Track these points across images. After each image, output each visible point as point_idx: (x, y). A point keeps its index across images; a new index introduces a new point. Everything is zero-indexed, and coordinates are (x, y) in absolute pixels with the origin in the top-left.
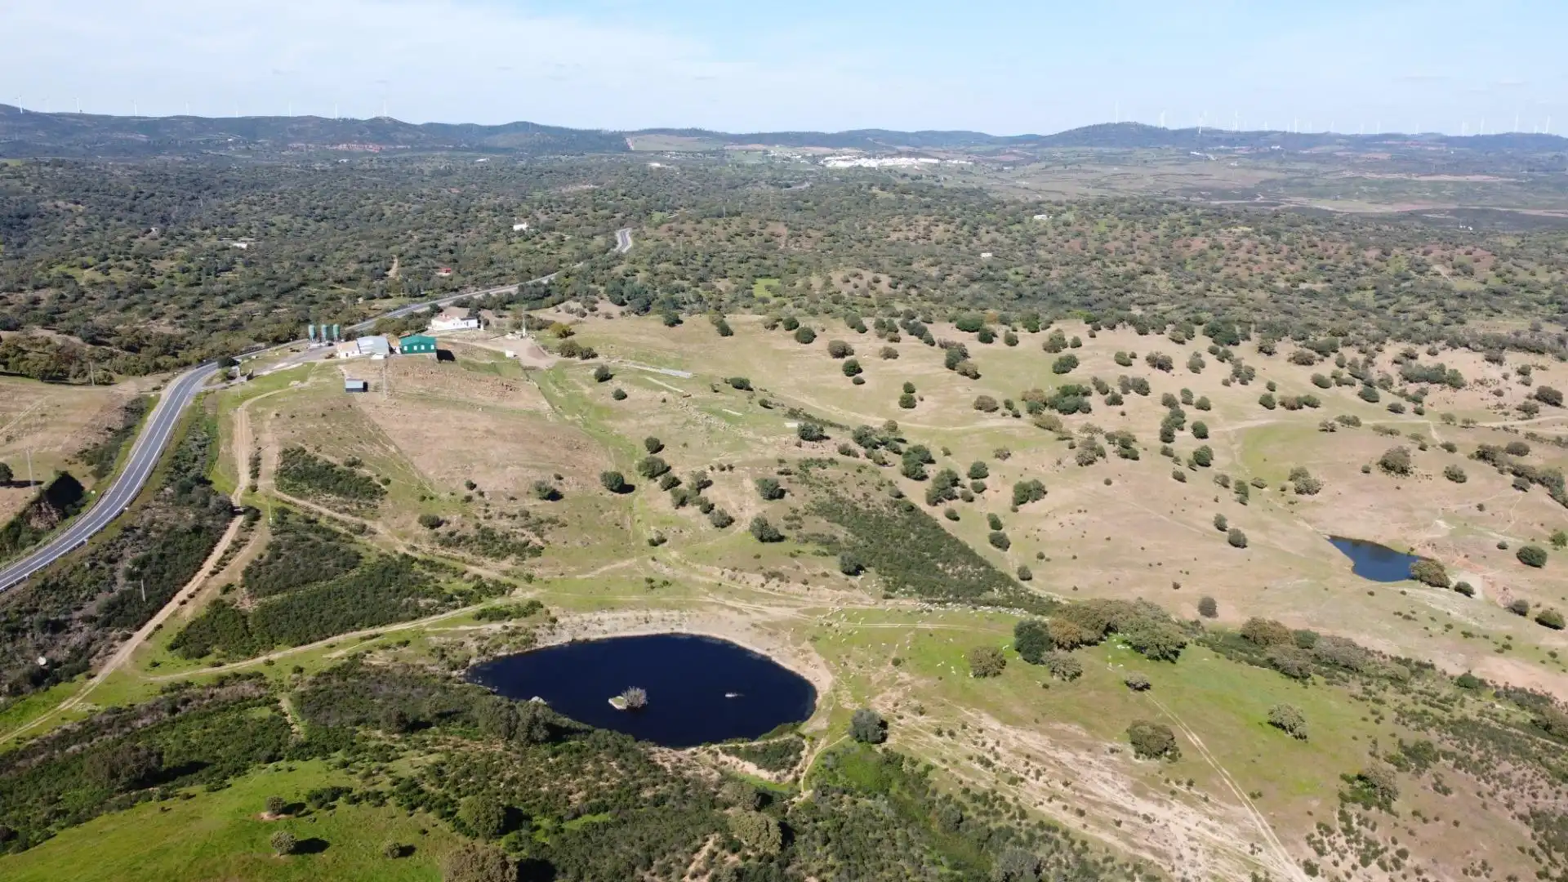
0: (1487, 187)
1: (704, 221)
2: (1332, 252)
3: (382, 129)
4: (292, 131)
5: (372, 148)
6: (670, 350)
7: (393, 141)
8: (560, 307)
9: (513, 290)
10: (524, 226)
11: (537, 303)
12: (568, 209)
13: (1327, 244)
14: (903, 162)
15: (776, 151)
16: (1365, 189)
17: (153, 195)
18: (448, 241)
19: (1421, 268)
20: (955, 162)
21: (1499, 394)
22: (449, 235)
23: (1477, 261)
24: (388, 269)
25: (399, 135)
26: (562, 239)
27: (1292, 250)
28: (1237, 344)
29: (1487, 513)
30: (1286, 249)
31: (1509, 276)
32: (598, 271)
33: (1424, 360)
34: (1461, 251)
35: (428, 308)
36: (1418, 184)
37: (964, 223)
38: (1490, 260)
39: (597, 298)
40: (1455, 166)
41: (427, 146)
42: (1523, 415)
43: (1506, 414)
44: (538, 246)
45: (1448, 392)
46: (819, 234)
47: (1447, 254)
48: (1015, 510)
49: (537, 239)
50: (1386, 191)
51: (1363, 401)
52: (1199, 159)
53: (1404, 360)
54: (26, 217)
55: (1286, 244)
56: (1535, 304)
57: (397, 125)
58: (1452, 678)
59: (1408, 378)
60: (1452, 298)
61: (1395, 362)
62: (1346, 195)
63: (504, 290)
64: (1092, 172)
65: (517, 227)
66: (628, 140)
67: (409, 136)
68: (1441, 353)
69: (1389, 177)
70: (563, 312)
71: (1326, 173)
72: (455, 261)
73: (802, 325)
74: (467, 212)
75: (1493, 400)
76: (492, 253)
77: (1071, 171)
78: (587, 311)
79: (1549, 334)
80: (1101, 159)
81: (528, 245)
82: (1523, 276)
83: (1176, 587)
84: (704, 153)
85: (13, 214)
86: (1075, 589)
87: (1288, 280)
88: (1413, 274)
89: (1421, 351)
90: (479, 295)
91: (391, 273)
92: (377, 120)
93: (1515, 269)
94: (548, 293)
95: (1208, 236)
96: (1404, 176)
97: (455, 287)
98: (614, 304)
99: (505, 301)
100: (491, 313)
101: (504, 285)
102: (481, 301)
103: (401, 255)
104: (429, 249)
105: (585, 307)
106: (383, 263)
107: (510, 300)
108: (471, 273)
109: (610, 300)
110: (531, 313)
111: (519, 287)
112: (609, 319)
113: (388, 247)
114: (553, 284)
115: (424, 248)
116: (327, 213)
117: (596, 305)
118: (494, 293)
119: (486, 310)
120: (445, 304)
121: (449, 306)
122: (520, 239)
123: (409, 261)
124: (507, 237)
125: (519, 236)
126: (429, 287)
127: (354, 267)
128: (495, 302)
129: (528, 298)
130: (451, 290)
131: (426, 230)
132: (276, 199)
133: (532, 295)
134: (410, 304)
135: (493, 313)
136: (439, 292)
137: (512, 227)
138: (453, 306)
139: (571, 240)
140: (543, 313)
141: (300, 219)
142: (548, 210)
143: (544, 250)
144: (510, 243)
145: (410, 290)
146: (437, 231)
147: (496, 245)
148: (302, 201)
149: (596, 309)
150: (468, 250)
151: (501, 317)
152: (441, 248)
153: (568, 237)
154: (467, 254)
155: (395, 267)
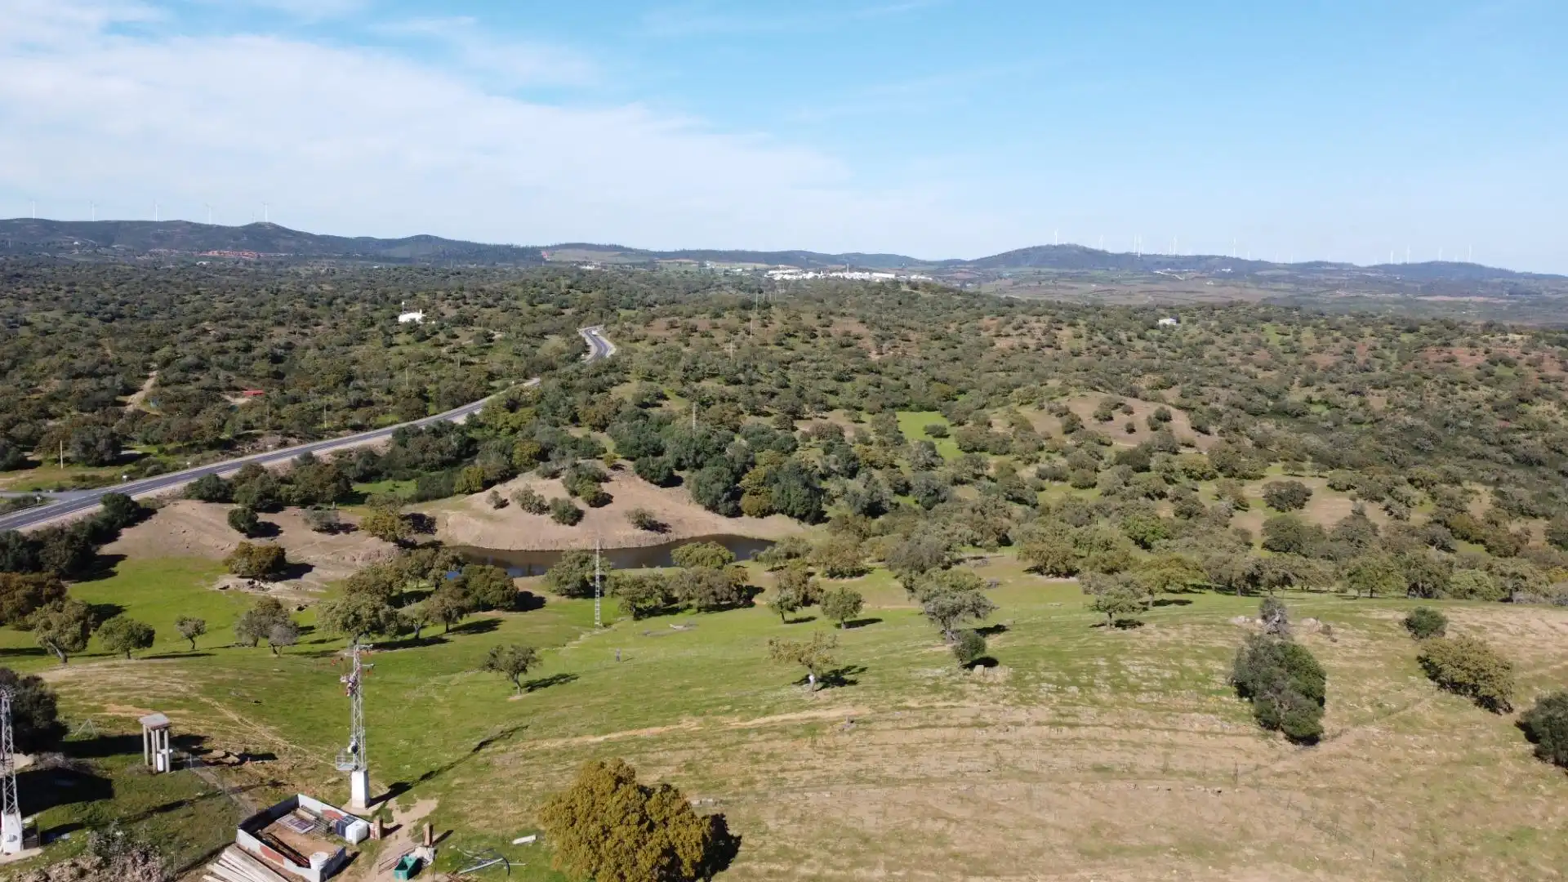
1: (726, 314)
3: (262, 236)
4: (157, 236)
5: (249, 255)
7: (273, 249)
8: (504, 490)
9: (379, 441)
10: (418, 316)
11: (439, 479)
12: (490, 301)
18: (276, 341)
22: (277, 330)
24: (130, 391)
26: (489, 338)
35: (100, 507)
39: (602, 466)
41: (314, 254)
44: (444, 350)
49: (442, 337)
57: (279, 231)
63: (355, 443)
65: (404, 318)
66: (543, 253)
67: (293, 243)
70: (514, 507)
72: (279, 375)
74: (330, 304)
76: (355, 362)
78: (580, 503)
81: (424, 348)
90: (278, 460)
91: (134, 401)
92: (257, 225)
94: (469, 450)
97: (225, 436)
98: (647, 483)
99: (350, 473)
100: (300, 522)
101: (357, 428)
102: (283, 481)
103: (167, 363)
104: (233, 353)
105: (574, 493)
106: (119, 378)
107: (373, 468)
108: (295, 400)
109: (639, 472)
110: (426, 510)
111: (396, 434)
112: (645, 528)
113: (153, 350)
114: (481, 426)
115: (224, 352)
116: (125, 310)
117: (606, 487)
118: (324, 451)
119: (291, 510)
120: (165, 490)
121: (175, 498)
122: (410, 338)
123: (177, 375)
124: (386, 334)
125: (409, 333)
126: (155, 435)
127: (55, 384)
128: (317, 482)
129: (415, 466)
130: (211, 446)
131: (234, 321)
132: (61, 294)
133: (428, 456)
134: (60, 489)
135: (307, 521)
136: (178, 451)
137: (396, 317)
138: (188, 497)
139: (505, 339)
140: (455, 508)
141: (76, 317)
142: (460, 302)
143: (452, 357)
144: (391, 345)
145: (87, 447)
146: (257, 324)
147: (364, 348)
149: (607, 499)
150: (309, 357)
151: (332, 530)
152: (255, 352)
153: (498, 335)
154: (304, 363)
155: (148, 385)
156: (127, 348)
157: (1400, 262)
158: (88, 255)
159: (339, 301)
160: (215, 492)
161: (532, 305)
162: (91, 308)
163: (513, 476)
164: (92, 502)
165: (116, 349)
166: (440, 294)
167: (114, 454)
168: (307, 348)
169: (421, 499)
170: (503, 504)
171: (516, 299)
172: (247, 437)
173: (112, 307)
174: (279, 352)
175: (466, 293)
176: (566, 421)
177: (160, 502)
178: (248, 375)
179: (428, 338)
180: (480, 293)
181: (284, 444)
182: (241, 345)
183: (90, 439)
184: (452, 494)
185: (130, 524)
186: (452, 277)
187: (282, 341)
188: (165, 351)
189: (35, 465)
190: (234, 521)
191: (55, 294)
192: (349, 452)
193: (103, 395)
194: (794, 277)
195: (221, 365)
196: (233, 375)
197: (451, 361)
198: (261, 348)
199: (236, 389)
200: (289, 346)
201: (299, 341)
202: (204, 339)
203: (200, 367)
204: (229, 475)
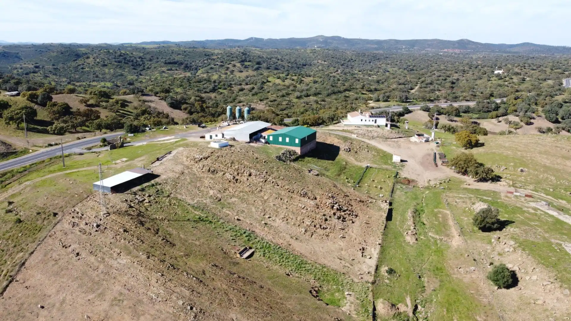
3: (463, 44)
4: (428, 44)
8: (500, 119)
9: (472, 104)
10: (501, 72)
11: (485, 115)
12: (535, 68)
17: (355, 60)
18: (454, 78)
22: (455, 75)
25: (469, 46)
26: (524, 80)
32: (542, 97)
39: (534, 115)
41: (481, 50)
44: (506, 83)
49: (507, 79)
54: (305, 65)
57: (469, 42)
63: (465, 104)
65: (496, 72)
67: (474, 46)
70: (503, 123)
72: (452, 87)
74: (476, 68)
78: (523, 124)
81: (501, 82)
85: (301, 64)
91: (413, 91)
92: (462, 40)
94: (497, 108)
97: (432, 99)
98: (548, 122)
99: (461, 110)
100: (445, 117)
101: (467, 100)
102: (442, 109)
103: (423, 82)
104: (441, 81)
105: (522, 121)
106: (410, 85)
107: (467, 111)
108: (454, 93)
109: (546, 118)
110: (478, 121)
111: (477, 103)
112: (541, 132)
113: (420, 79)
114: (505, 103)
115: (438, 80)
116: (415, 68)
117: (532, 121)
118: (456, 105)
119: (443, 115)
120: (416, 108)
121: (418, 110)
122: (496, 79)
123: (425, 86)
124: (489, 77)
125: (496, 77)
126: (415, 97)
127: (394, 86)
128: (451, 110)
129: (480, 111)
130: (428, 100)
131: (444, 71)
132: (398, 63)
133: (484, 109)
134: (394, 106)
135: (446, 118)
136: (420, 101)
137: (493, 72)
138: (420, 110)
139: (530, 80)
140: (487, 122)
141: (401, 70)
142: (523, 68)
143: (509, 85)
144: (489, 80)
145: (400, 98)
146: (450, 72)
147: (480, 81)
148: (409, 64)
149: (531, 124)
150: (463, 83)
151: (452, 121)
152: (447, 81)
153: (528, 79)
154: (461, 85)
155: (417, 88)
156: (413, 78)
158: (407, 51)
159: (479, 67)
160: (427, 110)
161: (552, 70)
162: (405, 67)
163: (506, 115)
164: (401, 108)
165: (410, 78)
166: (516, 65)
167: (406, 100)
168: (463, 80)
169: (478, 118)
170: (500, 122)
171: (546, 67)
172: (438, 99)
173: (411, 67)
174: (454, 81)
176: (534, 104)
177: (414, 110)
178: (444, 87)
179: (502, 79)
180: (531, 65)
181: (446, 102)
182: (444, 78)
183: (401, 96)
184: (487, 118)
185: (407, 113)
186: (530, 59)
187: (456, 78)
188: (423, 79)
189: (389, 101)
190: (429, 116)
192: (463, 106)
193: (405, 89)
195: (437, 84)
196: (439, 87)
197: (508, 86)
198: (449, 79)
199: (440, 90)
200: (458, 80)
201: (461, 78)
202: (434, 76)
203: (431, 84)
204: (431, 107)
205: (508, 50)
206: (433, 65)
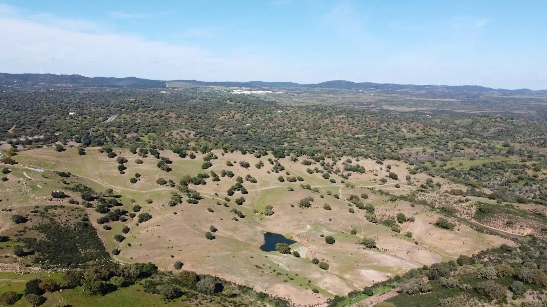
0: (450, 102)
1: (146, 112)
2: (371, 124)
3: (75, 79)
4: (41, 79)
5: (70, 85)
6: (52, 161)
7: (79, 83)
8: (54, 143)
9: (41, 137)
10: (73, 113)
11: (47, 142)
13: (371, 122)
14: (260, 92)
15: (215, 88)
16: (410, 103)
19: (398, 129)
20: (278, 92)
21: (376, 175)
22: (43, 116)
23: (418, 127)
24: (9, 129)
25: (81, 81)
26: (85, 118)
27: (358, 123)
28: (284, 157)
29: (333, 222)
30: (356, 123)
31: (427, 132)
33: (354, 163)
34: (413, 124)
36: (428, 101)
37: (248, 113)
38: (421, 127)
39: (69, 140)
40: (445, 96)
41: (91, 85)
42: (382, 183)
43: (375, 183)
44: (74, 121)
45: (359, 175)
46: (187, 117)
47: (408, 125)
48: (138, 225)
49: (76, 118)
50: (416, 104)
51: (323, 178)
52: (362, 92)
53: (347, 163)
55: (356, 121)
56: (431, 142)
57: (80, 77)
58: (257, 293)
59: (346, 169)
60: (402, 140)
61: (344, 164)
62: (403, 105)
63: (37, 137)
64: (322, 96)
65: (70, 114)
66: (166, 84)
68: (361, 161)
69: (421, 99)
71: (401, 98)
73: (113, 151)
74: (66, 108)
75: (373, 177)
77: (316, 96)
79: (428, 153)
80: (329, 92)
81: (71, 120)
82: (432, 133)
83: (173, 257)
84: (190, 89)
86: (132, 258)
87: (352, 134)
88: (395, 132)
89: (353, 160)
90: (23, 139)
91: (10, 131)
92: (73, 75)
93: (429, 130)
95: (330, 118)
96: (426, 99)
97: (16, 136)
99: (34, 141)
101: (40, 135)
102: (21, 141)
103: (18, 123)
104: (32, 121)
105: (62, 144)
106: (8, 126)
107: (38, 141)
111: (45, 136)
113: (16, 121)
115: (30, 121)
116: (20, 108)
118: (31, 138)
119: (20, 145)
123: (19, 126)
124: (65, 117)
125: (70, 117)
128: (26, 142)
129: (45, 140)
130: (14, 137)
131: (34, 114)
132: (5, 103)
133: (47, 139)
135: (22, 146)
137: (68, 114)
138: (7, 143)
141: (7, 110)
144: (65, 120)
146: (39, 115)
147: (59, 120)
148: (15, 104)
149: (67, 144)
150: (47, 123)
151: (25, 147)
152: (37, 121)
153: (89, 117)
154: (46, 123)
155: (13, 128)
157: (455, 85)
158: (18, 86)
160: (11, 143)
162: (11, 108)
163: (56, 141)
165: (8, 121)
169: (42, 144)
173: (16, 107)
174: (42, 121)
175: (99, 105)
177: (3, 144)
178: (33, 126)
179: (73, 118)
181: (26, 137)
182: (34, 120)
187: (43, 119)
188: (18, 121)
190: (12, 146)
191: (3, 103)
192: (35, 138)
193: (4, 130)
194: (241, 93)
195: (28, 124)
196: (30, 126)
198: (39, 120)
199: (30, 128)
200: (45, 120)
201: (47, 119)
202: (27, 118)
203: (24, 124)
204: (13, 141)
205: (114, 84)
206: (37, 104)
